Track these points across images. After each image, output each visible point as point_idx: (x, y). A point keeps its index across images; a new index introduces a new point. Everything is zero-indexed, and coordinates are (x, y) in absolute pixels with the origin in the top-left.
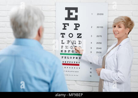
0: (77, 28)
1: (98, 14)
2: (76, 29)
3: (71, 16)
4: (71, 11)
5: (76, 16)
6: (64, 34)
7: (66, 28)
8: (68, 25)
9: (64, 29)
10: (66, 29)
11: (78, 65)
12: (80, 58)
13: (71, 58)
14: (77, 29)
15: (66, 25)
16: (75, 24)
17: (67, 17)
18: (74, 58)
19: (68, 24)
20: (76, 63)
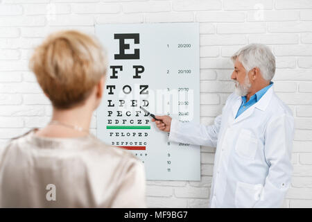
0: (139, 74)
1: (180, 46)
2: (137, 77)
3: (127, 52)
4: (127, 41)
5: (137, 51)
6: (114, 87)
7: (116, 75)
8: (121, 70)
9: (114, 77)
10: (117, 77)
11: (144, 148)
12: (146, 135)
13: (128, 134)
14: (140, 77)
15: (116, 70)
16: (134, 67)
17: (119, 53)
18: (134, 134)
19: (121, 68)
20: (138, 145)
